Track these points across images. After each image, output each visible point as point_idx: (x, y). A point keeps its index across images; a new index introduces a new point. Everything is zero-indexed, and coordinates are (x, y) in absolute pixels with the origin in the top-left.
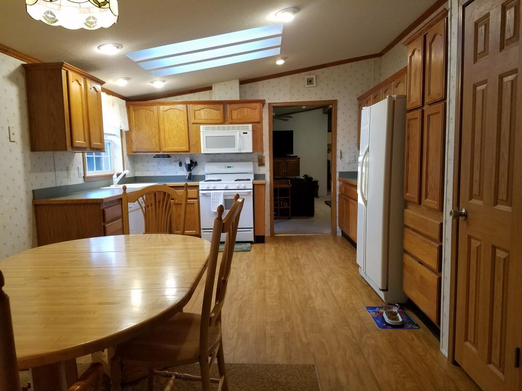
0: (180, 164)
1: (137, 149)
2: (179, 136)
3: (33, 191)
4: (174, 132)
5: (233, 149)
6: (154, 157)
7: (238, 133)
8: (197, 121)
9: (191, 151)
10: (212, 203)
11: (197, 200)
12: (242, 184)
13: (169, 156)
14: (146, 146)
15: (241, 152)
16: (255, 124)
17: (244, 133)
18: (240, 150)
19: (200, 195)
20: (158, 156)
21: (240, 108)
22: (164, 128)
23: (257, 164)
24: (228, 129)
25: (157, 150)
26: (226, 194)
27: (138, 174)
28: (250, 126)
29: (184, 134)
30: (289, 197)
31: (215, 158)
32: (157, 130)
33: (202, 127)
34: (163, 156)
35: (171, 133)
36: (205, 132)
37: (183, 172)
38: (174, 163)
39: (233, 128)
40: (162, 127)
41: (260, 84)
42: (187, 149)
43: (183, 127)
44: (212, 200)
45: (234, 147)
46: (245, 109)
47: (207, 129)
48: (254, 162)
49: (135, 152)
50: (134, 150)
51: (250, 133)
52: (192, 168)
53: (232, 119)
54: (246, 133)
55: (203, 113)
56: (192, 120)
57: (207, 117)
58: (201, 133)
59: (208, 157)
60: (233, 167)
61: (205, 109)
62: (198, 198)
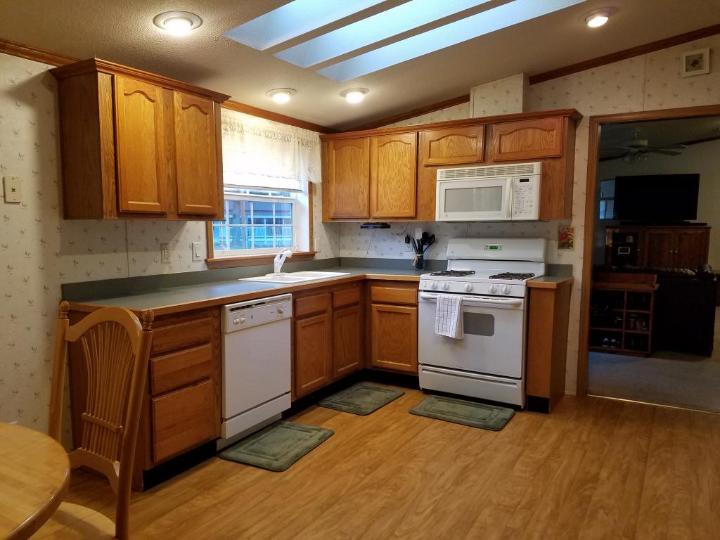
0: (408, 240)
1: (335, 214)
2: (400, 190)
3: (63, 286)
4: (394, 183)
5: (497, 212)
6: (362, 227)
7: (509, 180)
8: (431, 161)
9: (419, 216)
10: (437, 318)
11: (414, 308)
12: (502, 286)
13: (385, 226)
14: (348, 209)
15: (514, 219)
16: (551, 160)
17: (521, 181)
18: (510, 214)
19: (420, 300)
20: (366, 226)
21: (520, 129)
22: (378, 176)
23: (555, 244)
24: (491, 172)
25: (365, 215)
26: (465, 303)
27: (344, 254)
28: (537, 166)
29: (408, 187)
30: (650, 312)
31: (468, 231)
32: (367, 180)
33: (439, 171)
34: (375, 226)
35: (387, 186)
36: (445, 181)
37: (410, 254)
38: (399, 238)
39: (500, 172)
40: (374, 175)
41: (574, 78)
42: (412, 214)
43: (409, 172)
44: (438, 312)
45: (500, 209)
46: (530, 131)
47: (449, 175)
48: (548, 240)
49: (333, 219)
50: (332, 215)
51: (535, 182)
52: (425, 247)
53: (500, 152)
54: (527, 180)
55: (447, 145)
56: (424, 160)
57: (451, 152)
58: (438, 183)
59: (456, 228)
60: (501, 249)
61: (450, 137)
62: (416, 305)
